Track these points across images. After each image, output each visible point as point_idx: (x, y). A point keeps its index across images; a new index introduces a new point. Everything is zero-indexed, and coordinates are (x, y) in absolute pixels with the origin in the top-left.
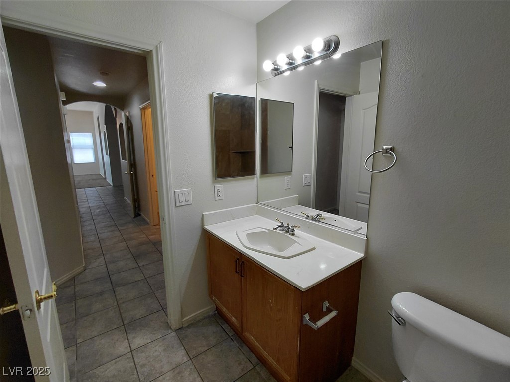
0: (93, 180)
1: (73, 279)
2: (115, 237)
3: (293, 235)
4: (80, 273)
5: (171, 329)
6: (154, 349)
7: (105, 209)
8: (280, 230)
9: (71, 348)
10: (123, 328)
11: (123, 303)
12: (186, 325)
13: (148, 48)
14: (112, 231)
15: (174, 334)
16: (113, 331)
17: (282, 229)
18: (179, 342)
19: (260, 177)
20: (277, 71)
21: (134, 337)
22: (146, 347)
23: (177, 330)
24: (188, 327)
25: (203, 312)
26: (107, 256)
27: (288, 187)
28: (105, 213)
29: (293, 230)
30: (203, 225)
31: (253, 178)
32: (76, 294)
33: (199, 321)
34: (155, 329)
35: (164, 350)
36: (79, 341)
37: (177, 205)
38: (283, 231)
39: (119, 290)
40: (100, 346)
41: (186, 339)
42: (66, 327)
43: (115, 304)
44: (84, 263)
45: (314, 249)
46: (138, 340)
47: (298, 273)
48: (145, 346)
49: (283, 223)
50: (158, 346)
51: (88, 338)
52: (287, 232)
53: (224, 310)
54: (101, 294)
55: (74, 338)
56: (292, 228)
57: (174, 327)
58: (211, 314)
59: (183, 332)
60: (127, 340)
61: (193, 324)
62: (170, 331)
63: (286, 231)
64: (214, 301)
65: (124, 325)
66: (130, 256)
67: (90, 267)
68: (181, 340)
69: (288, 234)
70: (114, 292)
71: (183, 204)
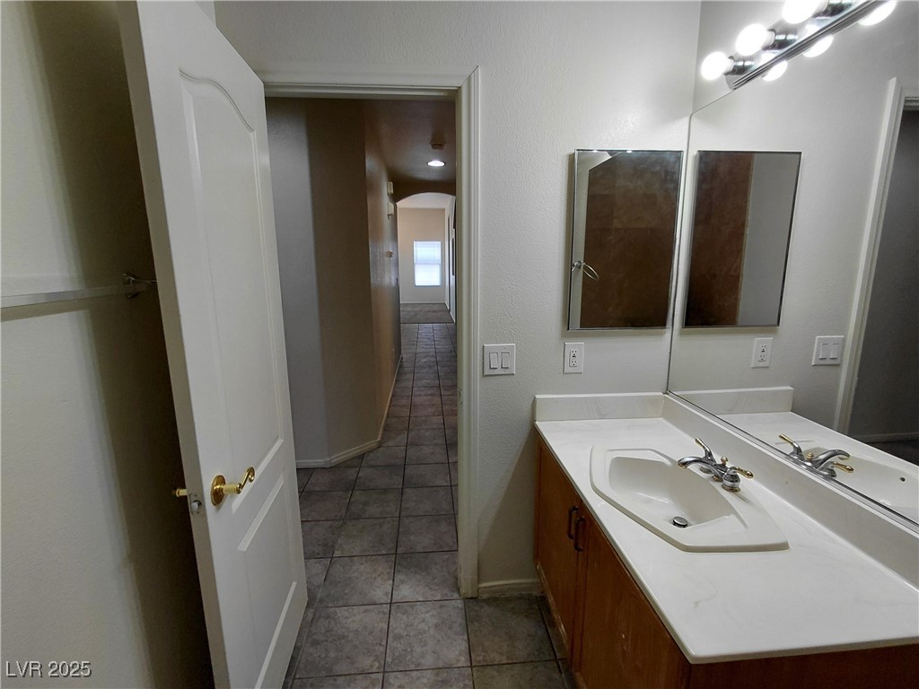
0: (434, 312)
1: (362, 457)
2: (433, 405)
3: (733, 490)
4: (371, 451)
5: (459, 592)
6: (423, 616)
7: (433, 359)
8: (702, 470)
9: (324, 561)
10: (393, 559)
11: (408, 516)
12: (485, 596)
13: (451, 83)
14: (431, 395)
15: (460, 604)
16: (381, 557)
17: (704, 466)
18: (464, 622)
19: (681, 334)
20: (741, 73)
21: (402, 582)
22: (412, 607)
23: (467, 598)
24: (487, 601)
25: (521, 584)
26: (412, 434)
27: (761, 364)
28: (432, 364)
29: (735, 479)
30: (533, 420)
31: (662, 334)
32: (358, 481)
33: (508, 600)
34: (436, 580)
35: (437, 626)
36: (337, 554)
37: (486, 374)
38: (708, 471)
39: (408, 491)
40: (356, 574)
41: (476, 624)
42: (331, 527)
43: (397, 514)
44: (380, 436)
45: (783, 547)
46: (407, 591)
47: (697, 603)
48: (412, 603)
49: (710, 454)
50: (430, 614)
51: (348, 555)
52: (719, 479)
53: (551, 600)
54: (385, 491)
55: (333, 546)
56: (731, 472)
57: (463, 591)
58: (534, 593)
59: (476, 608)
60: (391, 582)
61: (496, 600)
62: (456, 595)
63: (717, 476)
64: (539, 573)
65: (396, 554)
66: (441, 441)
67: (385, 445)
68: (469, 620)
69: (717, 486)
70: (402, 494)
71: (496, 372)
